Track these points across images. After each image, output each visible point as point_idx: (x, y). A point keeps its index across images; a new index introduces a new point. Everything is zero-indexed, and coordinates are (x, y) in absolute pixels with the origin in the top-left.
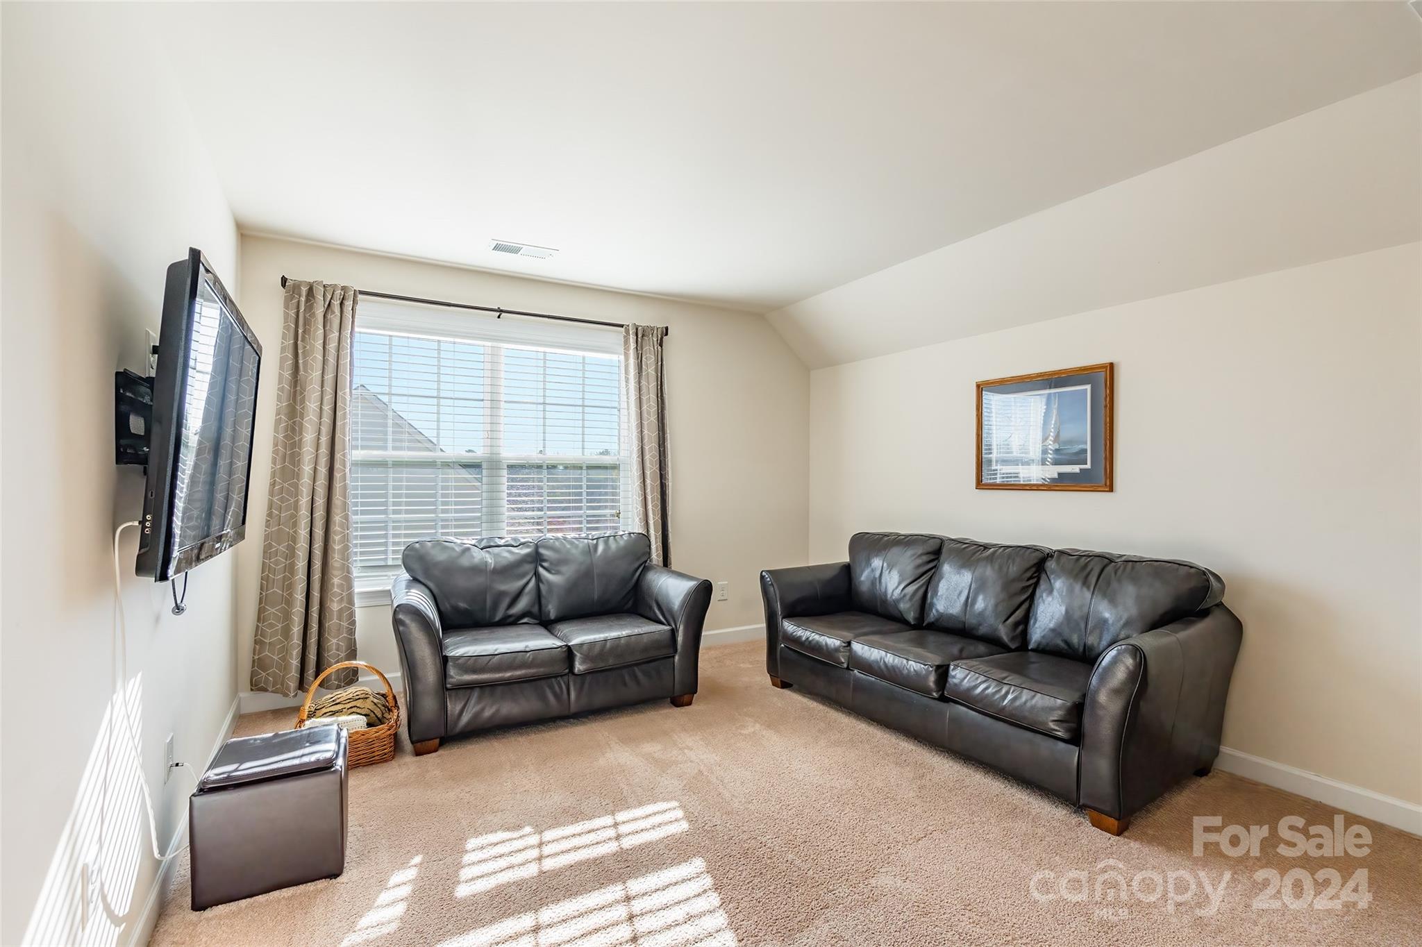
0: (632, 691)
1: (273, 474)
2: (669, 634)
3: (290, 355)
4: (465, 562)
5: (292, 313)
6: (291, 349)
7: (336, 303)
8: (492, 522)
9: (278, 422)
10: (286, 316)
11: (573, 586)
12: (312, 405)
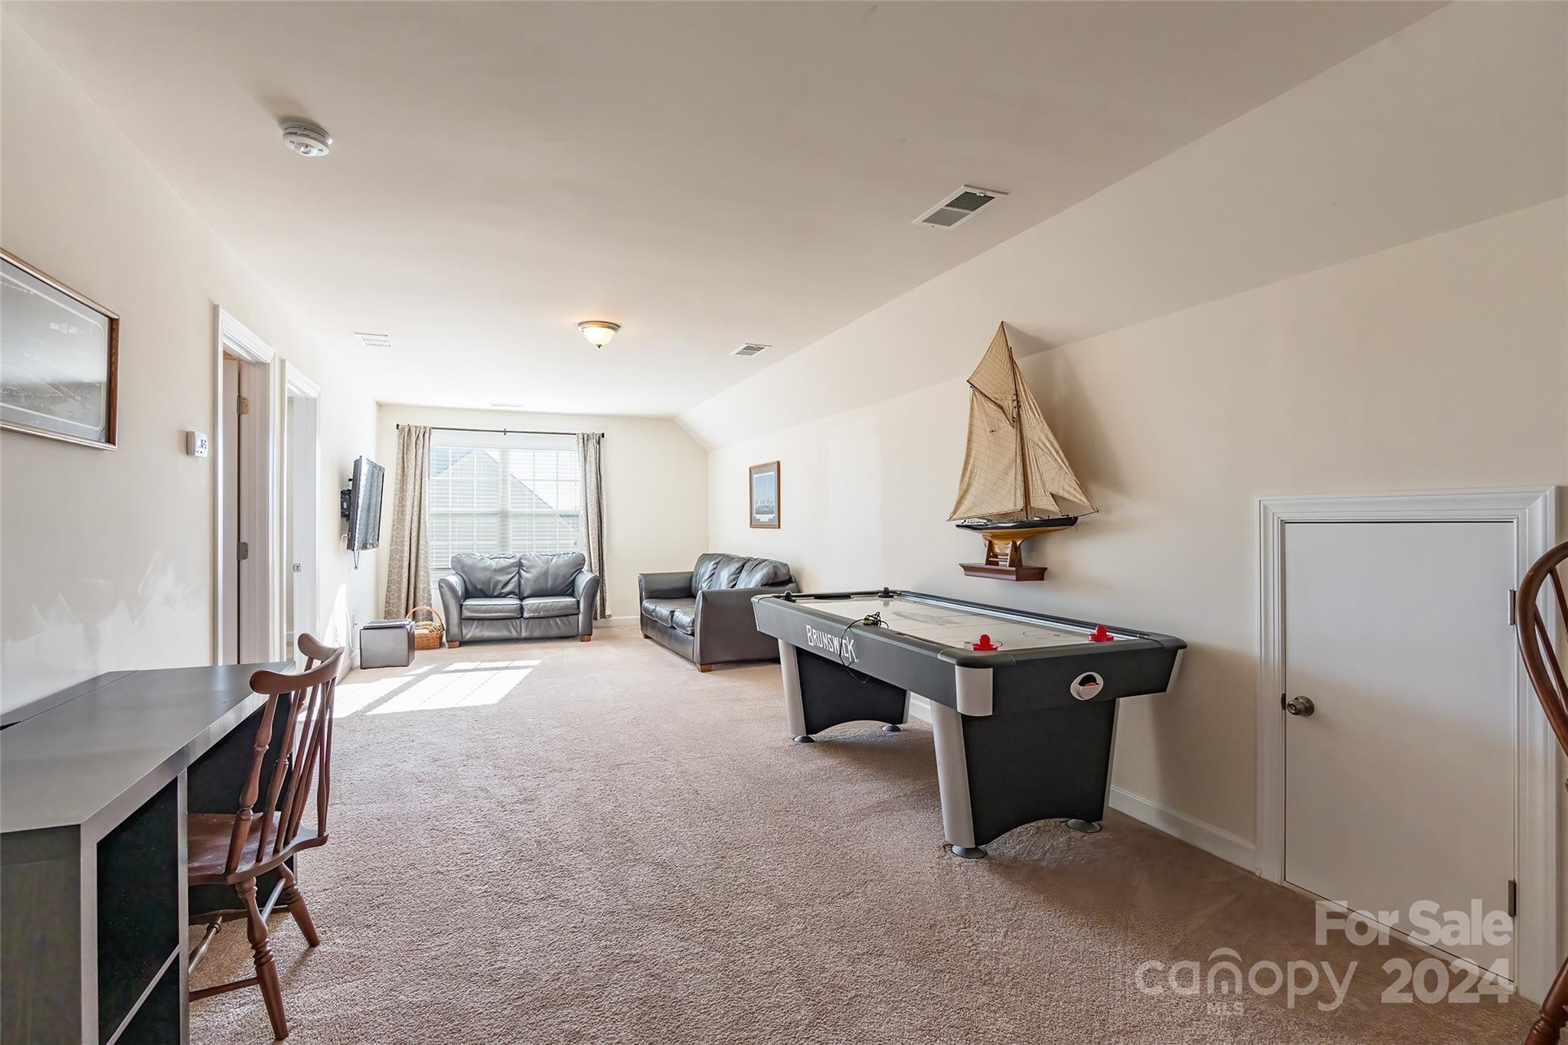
0: (554, 632)
1: (394, 521)
2: (576, 603)
3: (401, 462)
4: (481, 565)
5: (402, 441)
6: (401, 459)
7: (421, 435)
8: (504, 546)
9: (396, 495)
10: (399, 443)
11: (537, 579)
12: (410, 487)
